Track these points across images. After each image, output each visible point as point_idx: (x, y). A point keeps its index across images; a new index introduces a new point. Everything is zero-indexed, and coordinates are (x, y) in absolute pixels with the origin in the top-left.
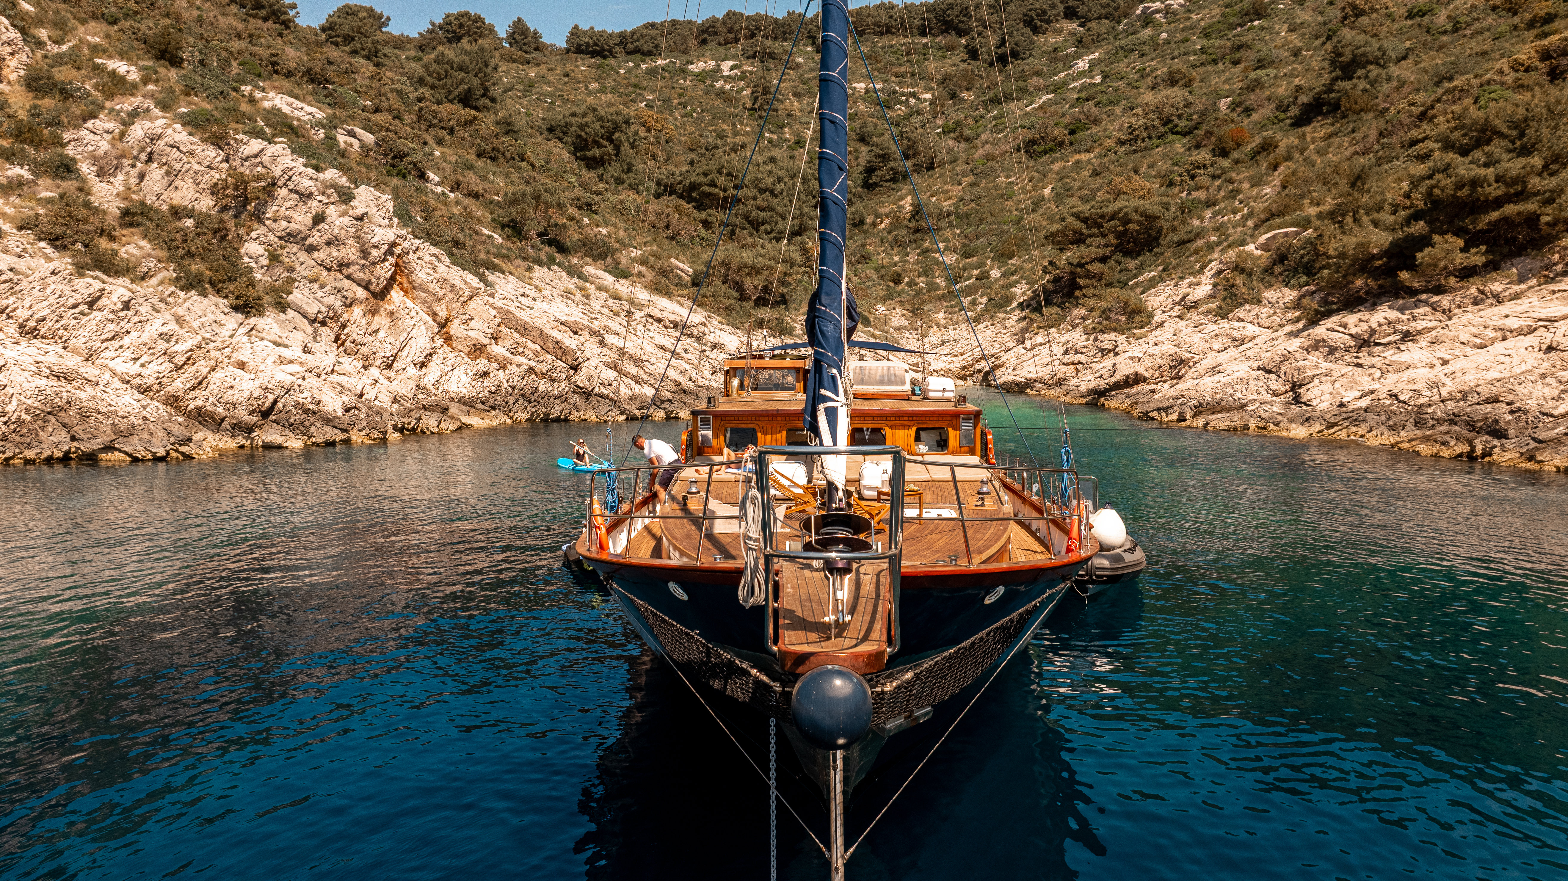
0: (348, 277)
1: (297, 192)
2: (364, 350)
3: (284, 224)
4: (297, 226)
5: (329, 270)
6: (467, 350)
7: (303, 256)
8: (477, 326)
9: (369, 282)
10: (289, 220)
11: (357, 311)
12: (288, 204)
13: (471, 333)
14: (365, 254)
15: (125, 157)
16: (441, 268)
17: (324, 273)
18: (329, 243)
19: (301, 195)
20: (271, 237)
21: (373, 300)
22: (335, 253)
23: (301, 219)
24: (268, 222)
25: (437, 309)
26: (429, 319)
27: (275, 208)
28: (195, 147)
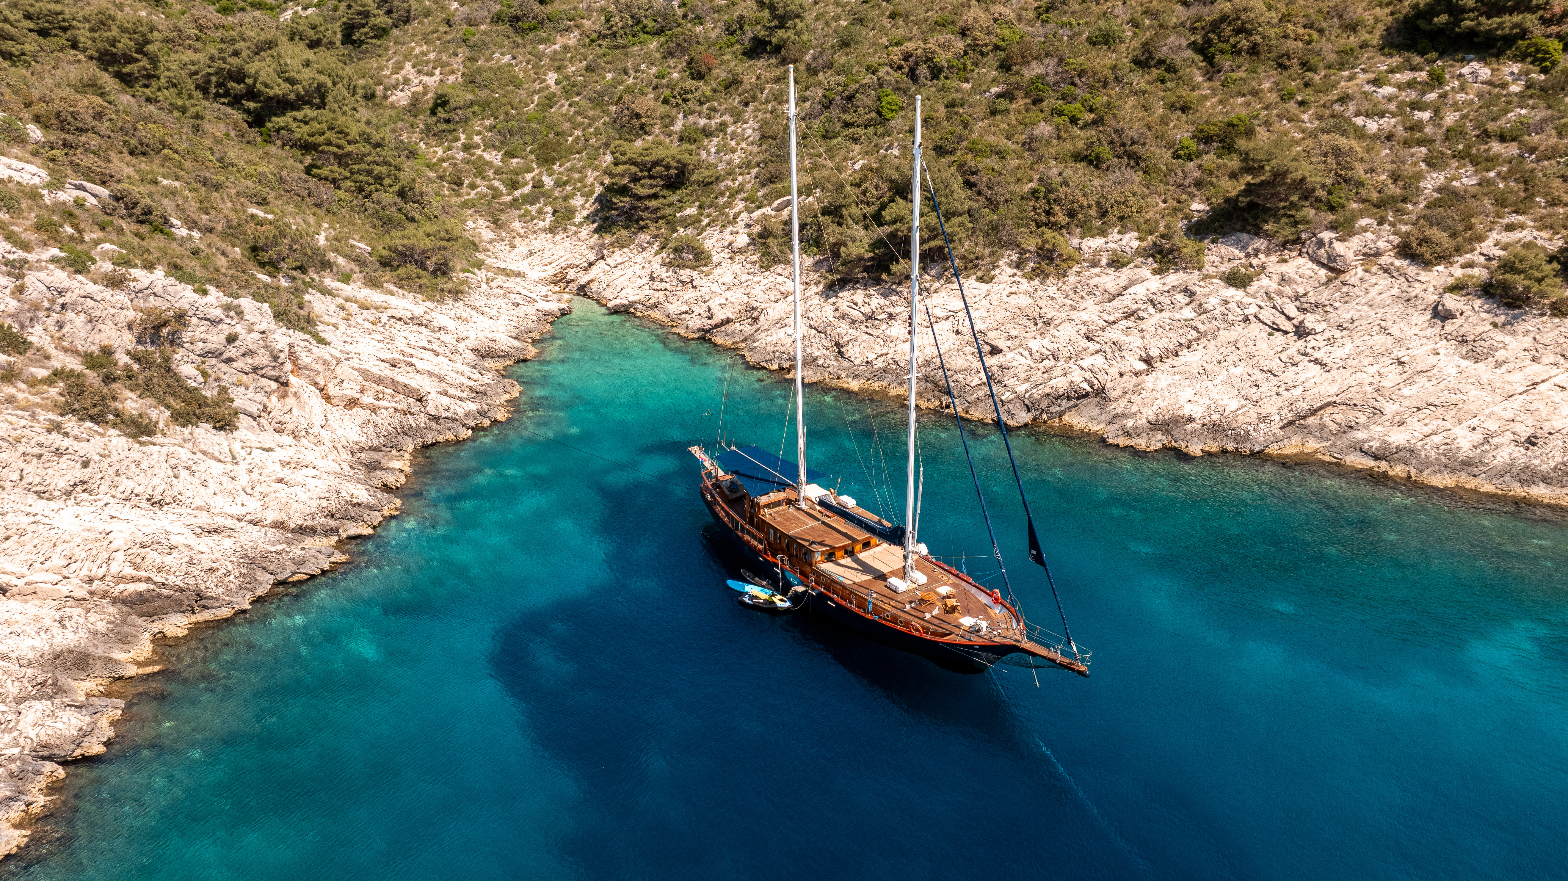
0: (263, 376)
1: (206, 319)
2: (290, 427)
3: (201, 345)
4: (214, 346)
5: (247, 374)
6: (343, 404)
7: (224, 367)
8: (349, 386)
9: (280, 377)
10: (204, 341)
11: (274, 398)
12: (202, 329)
13: (345, 392)
14: (275, 358)
15: (38, 309)
16: (315, 350)
17: (244, 377)
18: (244, 355)
19: (212, 322)
20: (192, 357)
21: (282, 388)
22: (250, 361)
23: (216, 339)
24: (186, 345)
25: (318, 380)
26: (313, 388)
27: (190, 334)
28: (104, 294)
